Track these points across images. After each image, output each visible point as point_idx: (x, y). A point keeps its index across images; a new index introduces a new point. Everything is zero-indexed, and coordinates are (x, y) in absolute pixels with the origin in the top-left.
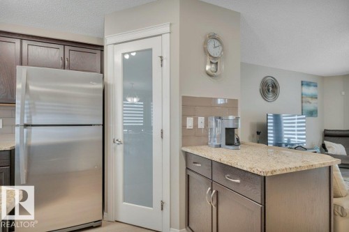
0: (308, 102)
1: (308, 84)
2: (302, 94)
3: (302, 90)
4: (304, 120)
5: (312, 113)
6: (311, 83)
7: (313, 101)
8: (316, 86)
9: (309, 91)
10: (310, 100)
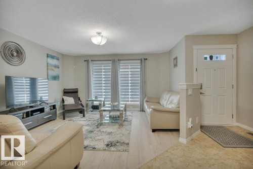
0: (53, 70)
1: (53, 57)
2: (47, 64)
3: (47, 60)
4: (47, 83)
5: (55, 78)
6: (54, 56)
7: (56, 70)
8: (58, 60)
9: (54, 62)
10: (53, 68)
